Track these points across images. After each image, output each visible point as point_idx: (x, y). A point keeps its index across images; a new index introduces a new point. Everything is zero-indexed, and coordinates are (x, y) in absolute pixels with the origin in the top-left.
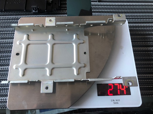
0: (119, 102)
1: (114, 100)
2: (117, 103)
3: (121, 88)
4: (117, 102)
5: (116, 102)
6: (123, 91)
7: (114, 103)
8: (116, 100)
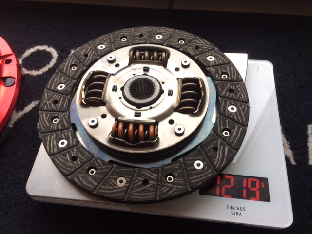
0: (242, 212)
1: (232, 208)
2: (239, 214)
3: (249, 186)
4: (239, 211)
5: (236, 211)
6: (255, 192)
7: (233, 213)
8: (237, 208)
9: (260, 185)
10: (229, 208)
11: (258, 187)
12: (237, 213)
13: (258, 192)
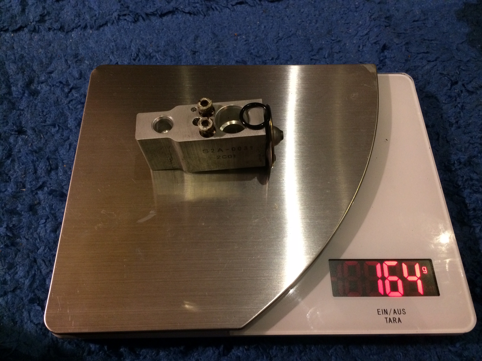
0: (402, 317)
1: (386, 312)
2: (397, 321)
3: (405, 275)
4: (397, 316)
5: (392, 316)
6: (415, 283)
7: (388, 320)
8: (392, 311)
9: (421, 271)
10: (381, 313)
11: (418, 274)
12: (395, 320)
13: (419, 283)
